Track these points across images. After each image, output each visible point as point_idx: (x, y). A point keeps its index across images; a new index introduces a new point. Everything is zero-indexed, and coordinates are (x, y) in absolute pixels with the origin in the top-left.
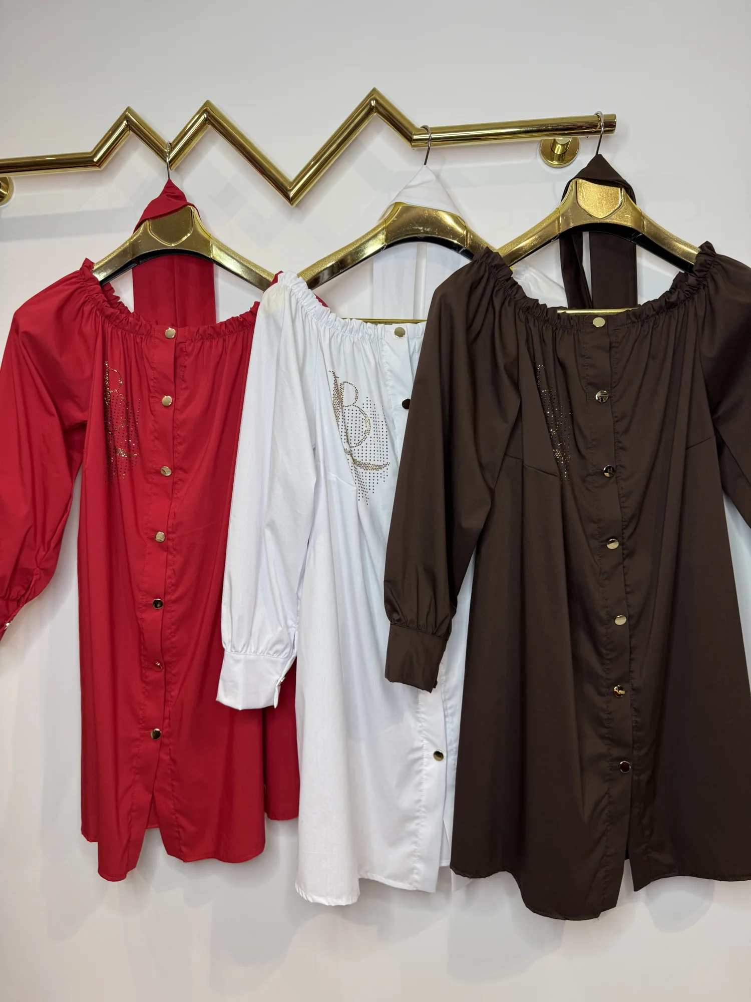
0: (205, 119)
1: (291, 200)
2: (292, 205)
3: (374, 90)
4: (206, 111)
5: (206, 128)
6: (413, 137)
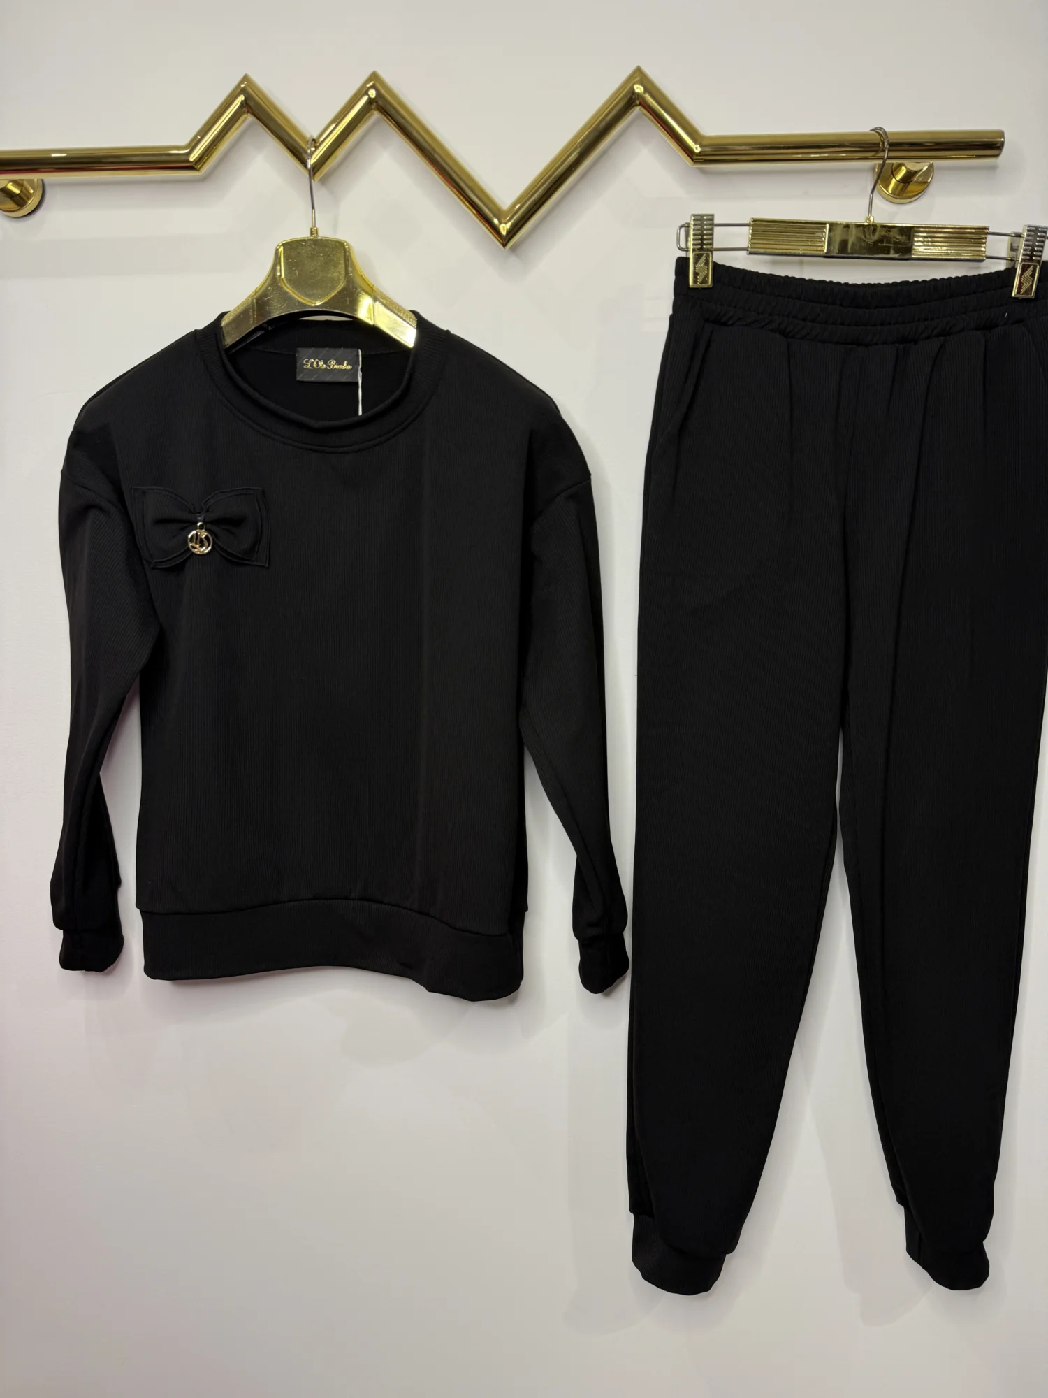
0: (370, 101)
1: (505, 240)
2: (504, 245)
3: (639, 70)
4: (373, 87)
5: (373, 114)
6: (696, 148)
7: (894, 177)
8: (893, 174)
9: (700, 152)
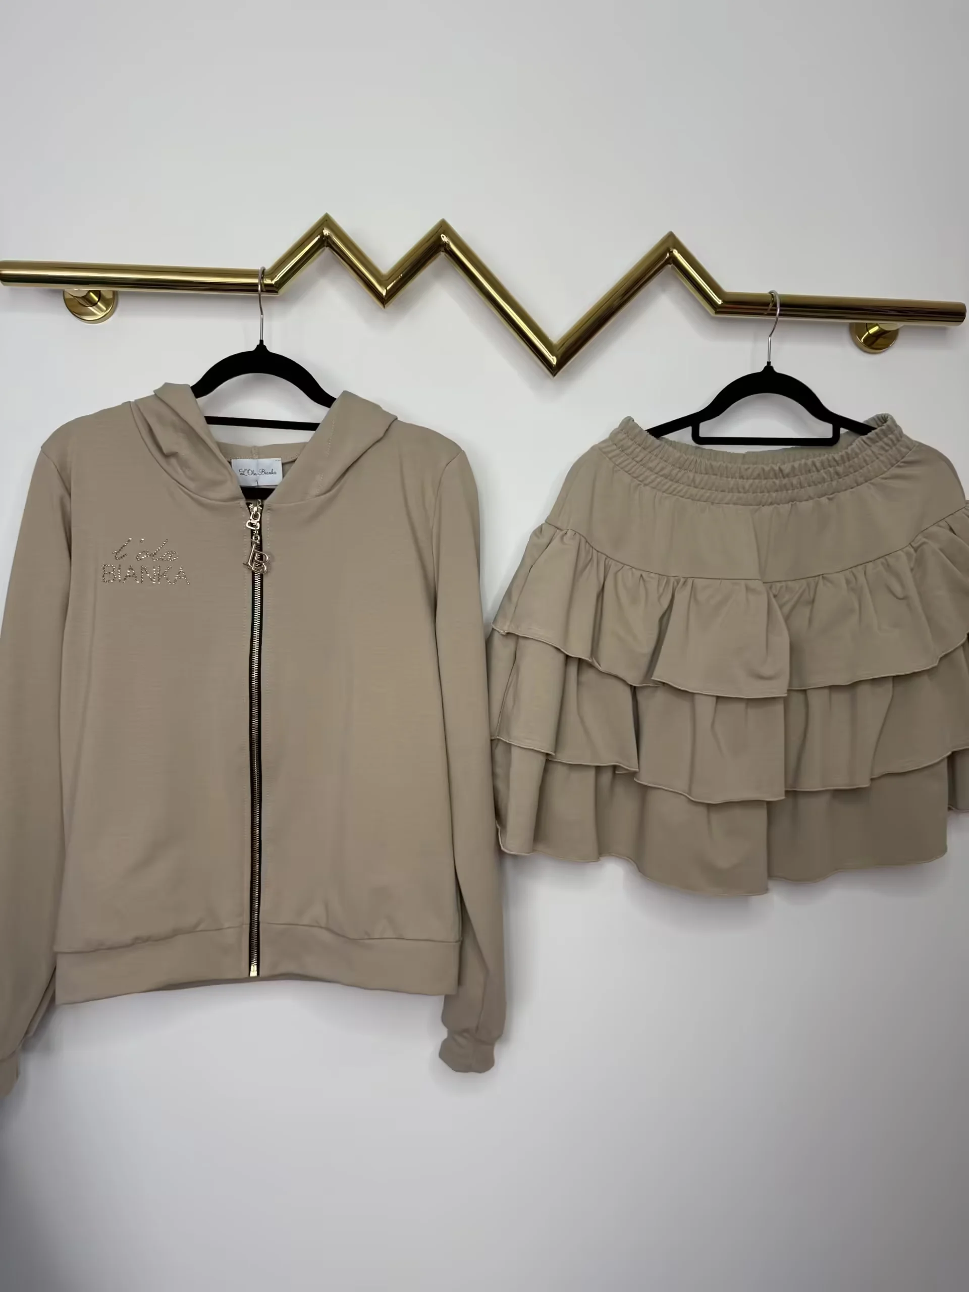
1: (555, 371)
2: (553, 376)
3: (672, 236)
6: (719, 301)
7: (867, 332)
9: (722, 304)
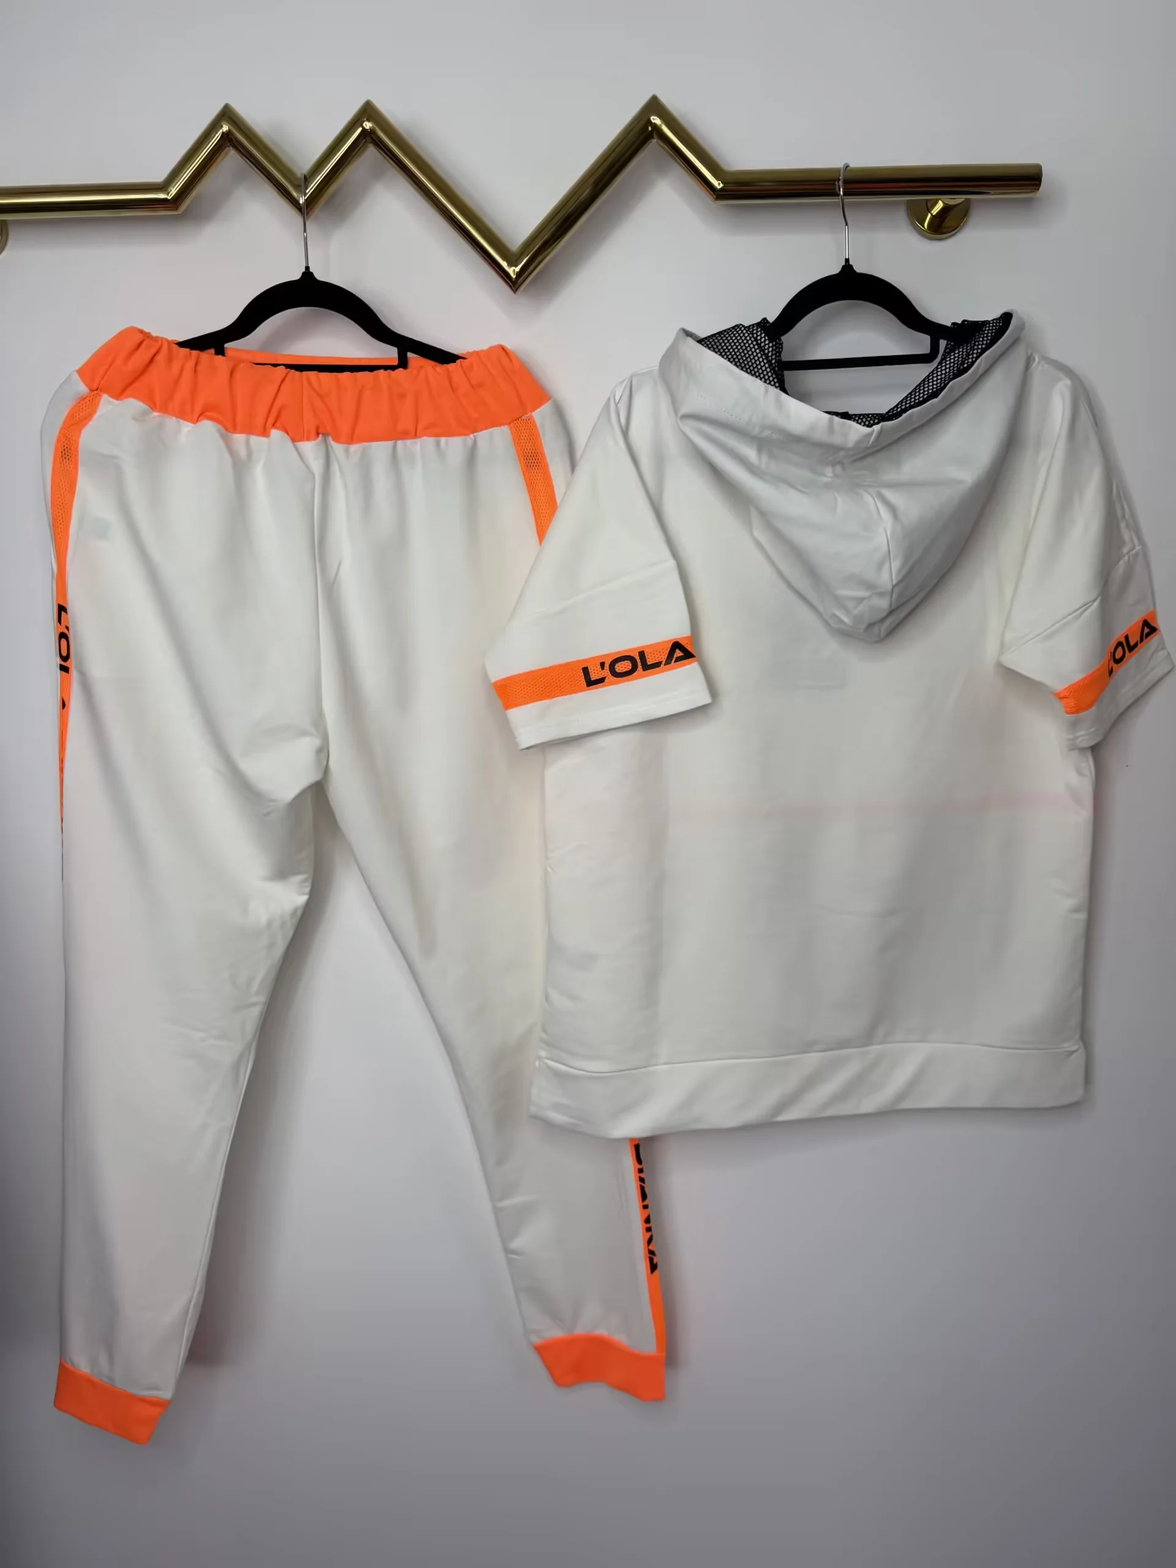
0: (365, 133)
2: (515, 290)
3: (654, 100)
4: (367, 117)
5: (367, 147)
6: (719, 184)
7: (930, 212)
8: (929, 211)
9: (722, 189)
